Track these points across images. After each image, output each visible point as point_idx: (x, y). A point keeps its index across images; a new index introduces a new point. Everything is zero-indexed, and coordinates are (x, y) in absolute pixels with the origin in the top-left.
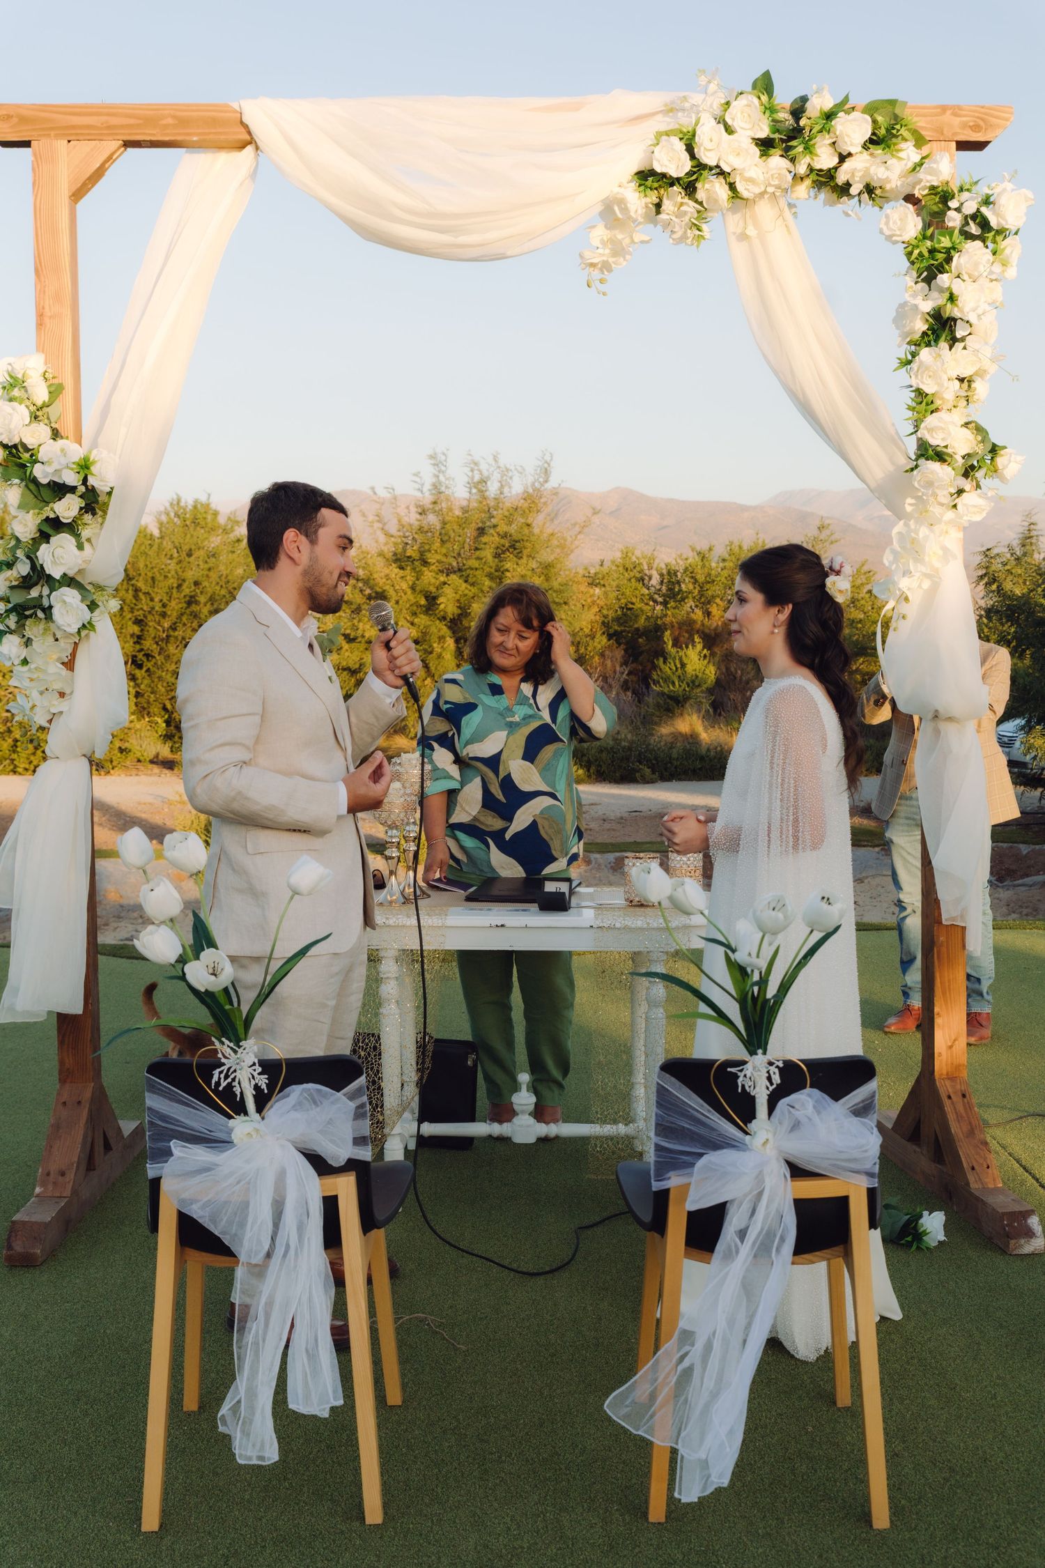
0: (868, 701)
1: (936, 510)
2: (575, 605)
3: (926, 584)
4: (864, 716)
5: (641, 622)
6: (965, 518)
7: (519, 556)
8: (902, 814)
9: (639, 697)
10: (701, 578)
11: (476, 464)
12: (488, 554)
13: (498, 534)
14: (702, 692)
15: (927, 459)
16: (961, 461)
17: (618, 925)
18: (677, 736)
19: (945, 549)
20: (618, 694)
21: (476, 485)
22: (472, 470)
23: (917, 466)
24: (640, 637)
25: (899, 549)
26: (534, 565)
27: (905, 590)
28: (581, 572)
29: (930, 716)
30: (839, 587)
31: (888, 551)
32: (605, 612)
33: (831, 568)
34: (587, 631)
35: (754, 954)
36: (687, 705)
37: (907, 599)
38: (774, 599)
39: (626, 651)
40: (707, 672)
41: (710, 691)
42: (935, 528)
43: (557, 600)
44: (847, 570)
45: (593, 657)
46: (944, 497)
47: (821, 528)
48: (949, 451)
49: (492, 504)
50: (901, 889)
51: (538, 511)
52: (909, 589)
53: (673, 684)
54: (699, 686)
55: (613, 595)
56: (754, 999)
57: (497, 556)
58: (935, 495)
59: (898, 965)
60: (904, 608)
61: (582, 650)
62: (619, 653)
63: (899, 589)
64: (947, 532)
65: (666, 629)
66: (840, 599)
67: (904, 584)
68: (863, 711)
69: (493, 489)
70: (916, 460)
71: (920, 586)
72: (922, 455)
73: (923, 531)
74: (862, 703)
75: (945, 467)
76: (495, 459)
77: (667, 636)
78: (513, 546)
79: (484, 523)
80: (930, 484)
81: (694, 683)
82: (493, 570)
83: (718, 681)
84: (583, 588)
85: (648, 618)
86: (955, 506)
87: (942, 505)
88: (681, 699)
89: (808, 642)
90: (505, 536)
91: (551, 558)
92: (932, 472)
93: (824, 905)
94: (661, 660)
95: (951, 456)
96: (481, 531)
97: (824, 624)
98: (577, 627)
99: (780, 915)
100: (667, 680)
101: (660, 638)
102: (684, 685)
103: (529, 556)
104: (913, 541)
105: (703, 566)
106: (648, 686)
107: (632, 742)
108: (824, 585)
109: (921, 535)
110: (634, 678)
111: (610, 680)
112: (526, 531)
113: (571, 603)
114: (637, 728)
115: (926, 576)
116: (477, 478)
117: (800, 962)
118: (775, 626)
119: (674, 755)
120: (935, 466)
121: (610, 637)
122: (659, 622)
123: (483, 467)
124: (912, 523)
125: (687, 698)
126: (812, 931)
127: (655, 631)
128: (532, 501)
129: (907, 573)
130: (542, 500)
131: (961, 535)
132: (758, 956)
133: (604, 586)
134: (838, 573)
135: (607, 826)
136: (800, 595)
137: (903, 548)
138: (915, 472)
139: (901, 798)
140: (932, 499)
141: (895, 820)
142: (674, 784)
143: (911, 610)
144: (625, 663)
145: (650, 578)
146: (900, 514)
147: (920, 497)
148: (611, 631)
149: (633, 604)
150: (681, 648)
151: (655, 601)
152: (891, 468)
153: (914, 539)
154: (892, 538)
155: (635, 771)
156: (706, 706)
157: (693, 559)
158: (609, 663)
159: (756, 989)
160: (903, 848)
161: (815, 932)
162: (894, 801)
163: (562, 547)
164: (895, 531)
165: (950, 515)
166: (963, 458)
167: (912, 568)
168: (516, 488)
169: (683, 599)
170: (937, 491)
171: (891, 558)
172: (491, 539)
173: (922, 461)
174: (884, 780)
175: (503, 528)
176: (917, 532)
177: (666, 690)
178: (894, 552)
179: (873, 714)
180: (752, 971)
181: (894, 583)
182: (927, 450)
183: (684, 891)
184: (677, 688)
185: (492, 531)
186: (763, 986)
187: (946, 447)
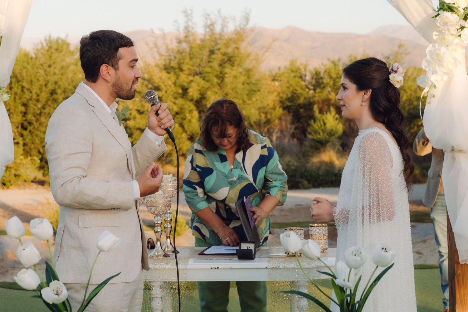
0: (419, 142)
1: (449, 38)
2: (264, 92)
3: (445, 78)
4: (417, 151)
5: (301, 101)
6: (465, 42)
7: (233, 65)
8: (439, 204)
9: (301, 142)
10: (334, 76)
11: (208, 15)
12: (215, 64)
13: (221, 53)
14: (336, 138)
15: (444, 11)
16: (462, 11)
17: (281, 267)
18: (322, 163)
19: (455, 59)
20: (289, 140)
21: (208, 27)
22: (206, 19)
23: (438, 15)
24: (301, 108)
25: (430, 60)
26: (240, 70)
27: (434, 82)
28: (267, 73)
29: (450, 149)
30: (396, 79)
31: (424, 61)
32: (281, 95)
33: (392, 70)
34: (271, 106)
35: (346, 280)
36: (328, 146)
37: (435, 87)
38: (362, 86)
39: (293, 116)
40: (338, 127)
41: (340, 138)
42: (450, 48)
43: (254, 89)
44: (401, 70)
45: (275, 120)
46: (453, 30)
47: (400, 46)
48: (456, 6)
49: (218, 37)
50: (440, 245)
51: (243, 40)
52: (436, 81)
53: (319, 134)
54: (334, 135)
55: (285, 86)
56: (348, 304)
57: (221, 65)
58: (448, 29)
59: (440, 287)
60: (434, 92)
61: (269, 116)
62: (289, 118)
63: (431, 81)
64: (456, 50)
65: (315, 104)
66: (397, 86)
67: (433, 78)
68: (416, 148)
69: (218, 28)
70: (438, 11)
71: (442, 80)
72: (441, 8)
73: (443, 50)
74: (416, 144)
75: (454, 14)
76: (219, 12)
77: (316, 108)
78: (229, 60)
79: (213, 47)
80: (445, 24)
81: (331, 133)
82: (218, 73)
83: (344, 133)
84: (269, 82)
85: (305, 98)
86: (460, 35)
87: (453, 35)
88: (324, 142)
89: (381, 109)
90: (224, 54)
91: (250, 66)
92: (447, 18)
93: (383, 252)
94: (312, 121)
95: (457, 9)
96: (212, 52)
97: (389, 100)
98: (265, 103)
99: (359, 259)
100: (316, 132)
101: (311, 109)
102: (325, 135)
103: (239, 65)
104: (438, 55)
105: (335, 69)
106: (305, 136)
107: (297, 167)
108: (389, 79)
109: (442, 51)
110: (297, 131)
111: (284, 133)
112: (236, 51)
113: (262, 90)
114: (299, 159)
115: (446, 74)
116: (209, 23)
117: (372, 284)
118: (363, 102)
119: (321, 173)
120: (448, 14)
121: (284, 109)
122: (312, 100)
123: (213, 17)
124: (437, 45)
125: (327, 142)
126: (377, 267)
127: (309, 105)
128: (240, 35)
129: (435, 72)
130: (246, 34)
131: (464, 51)
132: (348, 281)
133: (280, 81)
134: (396, 72)
135: (283, 213)
136: (376, 84)
137: (432, 59)
138: (437, 18)
139: (439, 195)
140: (447, 32)
141: (436, 207)
142: (321, 189)
143: (437, 92)
144: (293, 123)
145: (306, 76)
146: (430, 40)
147: (441, 31)
148: (285, 106)
149: (296, 90)
150: (323, 114)
151: (310, 89)
152: (425, 16)
153: (438, 54)
154: (426, 53)
155: (299, 182)
156: (338, 146)
157: (329, 65)
158: (284, 123)
159: (349, 298)
160: (441, 223)
161: (379, 267)
162: (435, 197)
163: (256, 59)
164: (427, 50)
165: (457, 40)
166: (464, 9)
167: (437, 69)
168: (231, 28)
169: (324, 87)
170: (450, 28)
171: (426, 64)
172: (218, 57)
173: (441, 12)
174: (429, 186)
175: (223, 50)
176: (439, 50)
177: (315, 138)
178: (428, 61)
179: (422, 150)
180: (346, 289)
181: (428, 78)
182: (443, 6)
183: (308, 246)
184: (321, 136)
185: (217, 52)
186: (353, 297)
187: (454, 4)
